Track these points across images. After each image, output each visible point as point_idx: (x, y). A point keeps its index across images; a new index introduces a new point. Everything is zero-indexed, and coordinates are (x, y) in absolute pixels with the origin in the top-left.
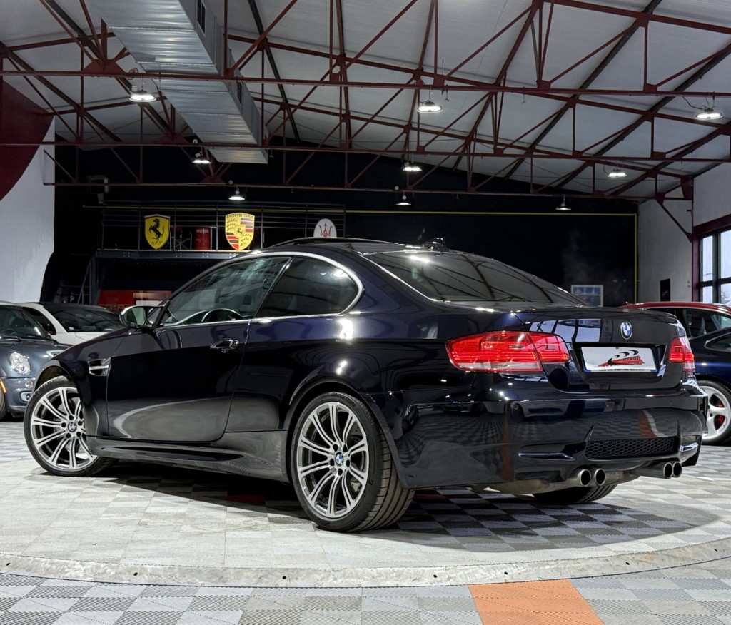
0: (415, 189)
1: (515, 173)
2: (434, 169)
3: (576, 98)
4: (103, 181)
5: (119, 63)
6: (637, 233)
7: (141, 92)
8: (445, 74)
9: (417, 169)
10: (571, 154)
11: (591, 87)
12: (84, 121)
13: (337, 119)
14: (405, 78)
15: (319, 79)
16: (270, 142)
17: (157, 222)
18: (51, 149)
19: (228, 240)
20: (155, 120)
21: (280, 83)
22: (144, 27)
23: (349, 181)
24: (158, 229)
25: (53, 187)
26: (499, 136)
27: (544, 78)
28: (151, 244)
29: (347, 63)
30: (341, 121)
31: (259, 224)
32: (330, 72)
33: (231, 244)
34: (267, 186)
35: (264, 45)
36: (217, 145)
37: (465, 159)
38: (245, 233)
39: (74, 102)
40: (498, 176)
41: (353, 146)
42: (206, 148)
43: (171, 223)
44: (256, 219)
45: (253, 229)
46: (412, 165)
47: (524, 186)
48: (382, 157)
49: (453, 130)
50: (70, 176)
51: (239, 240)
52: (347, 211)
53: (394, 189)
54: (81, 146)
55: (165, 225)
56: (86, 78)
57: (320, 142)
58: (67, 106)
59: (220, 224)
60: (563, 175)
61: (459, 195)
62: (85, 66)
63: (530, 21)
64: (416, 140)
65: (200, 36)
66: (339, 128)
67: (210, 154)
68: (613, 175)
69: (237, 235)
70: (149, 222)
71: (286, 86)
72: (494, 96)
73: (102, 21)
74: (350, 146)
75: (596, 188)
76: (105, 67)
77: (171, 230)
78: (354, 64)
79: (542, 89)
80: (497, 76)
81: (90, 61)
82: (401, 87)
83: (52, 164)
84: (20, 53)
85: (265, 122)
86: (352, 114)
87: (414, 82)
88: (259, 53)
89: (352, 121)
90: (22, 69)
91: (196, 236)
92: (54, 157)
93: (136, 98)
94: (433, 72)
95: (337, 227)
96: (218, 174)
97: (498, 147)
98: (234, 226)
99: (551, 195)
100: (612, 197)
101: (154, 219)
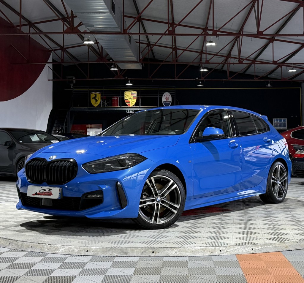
0: (205, 79)
1: (247, 71)
2: (213, 70)
3: (274, 38)
4: (73, 78)
5: (79, 28)
6: (301, 95)
7: (88, 40)
8: (217, 30)
9: (206, 70)
10: (272, 62)
11: (280, 33)
12: (64, 53)
13: (171, 50)
14: (199, 31)
15: (163, 33)
16: (143, 60)
17: (96, 95)
18: (51, 66)
19: (126, 102)
20: (94, 52)
21: (146, 35)
22: (89, 12)
23: (177, 76)
24: (96, 98)
25: (52, 81)
26: (241, 56)
27: (260, 30)
28: (93, 104)
29: (175, 26)
30: (173, 51)
31: (139, 95)
32: (168, 30)
33: (127, 104)
34: (142, 79)
35: (139, 19)
36: (120, 62)
37: (226, 65)
38: (132, 99)
39: (61, 46)
40: (241, 72)
41: (178, 61)
42: (116, 63)
43: (102, 96)
44: (137, 93)
45: (136, 97)
46: (204, 68)
47: (252, 77)
48: (190, 66)
49: (221, 53)
50: (59, 77)
51: (130, 102)
52: (176, 89)
53: (196, 79)
54: (64, 64)
55: (99, 96)
56: (65, 35)
57: (164, 60)
58: (57, 47)
59: (122, 95)
60: (268, 72)
61: (224, 81)
62: (64, 30)
63: (253, 6)
64: (205, 58)
65: (113, 16)
66: (172, 53)
67: (117, 66)
68: (290, 71)
69: (130, 100)
70: (92, 95)
71: (149, 36)
72: (238, 38)
73: (71, 11)
74: (177, 61)
75: (283, 77)
76: (73, 30)
77: (102, 98)
78: (178, 26)
79: (259, 35)
80: (239, 30)
81: (66, 28)
82: (198, 35)
83: (51, 72)
84: (37, 25)
85: (141, 52)
86: (177, 48)
87: (203, 33)
88: (138, 23)
89: (178, 50)
90: (38, 32)
91: (112, 101)
92: (52, 69)
93: (86, 43)
94: (212, 29)
95: (172, 96)
96: (121, 74)
97: (240, 60)
98: (128, 96)
99: (264, 80)
100: (290, 80)
101: (94, 94)
